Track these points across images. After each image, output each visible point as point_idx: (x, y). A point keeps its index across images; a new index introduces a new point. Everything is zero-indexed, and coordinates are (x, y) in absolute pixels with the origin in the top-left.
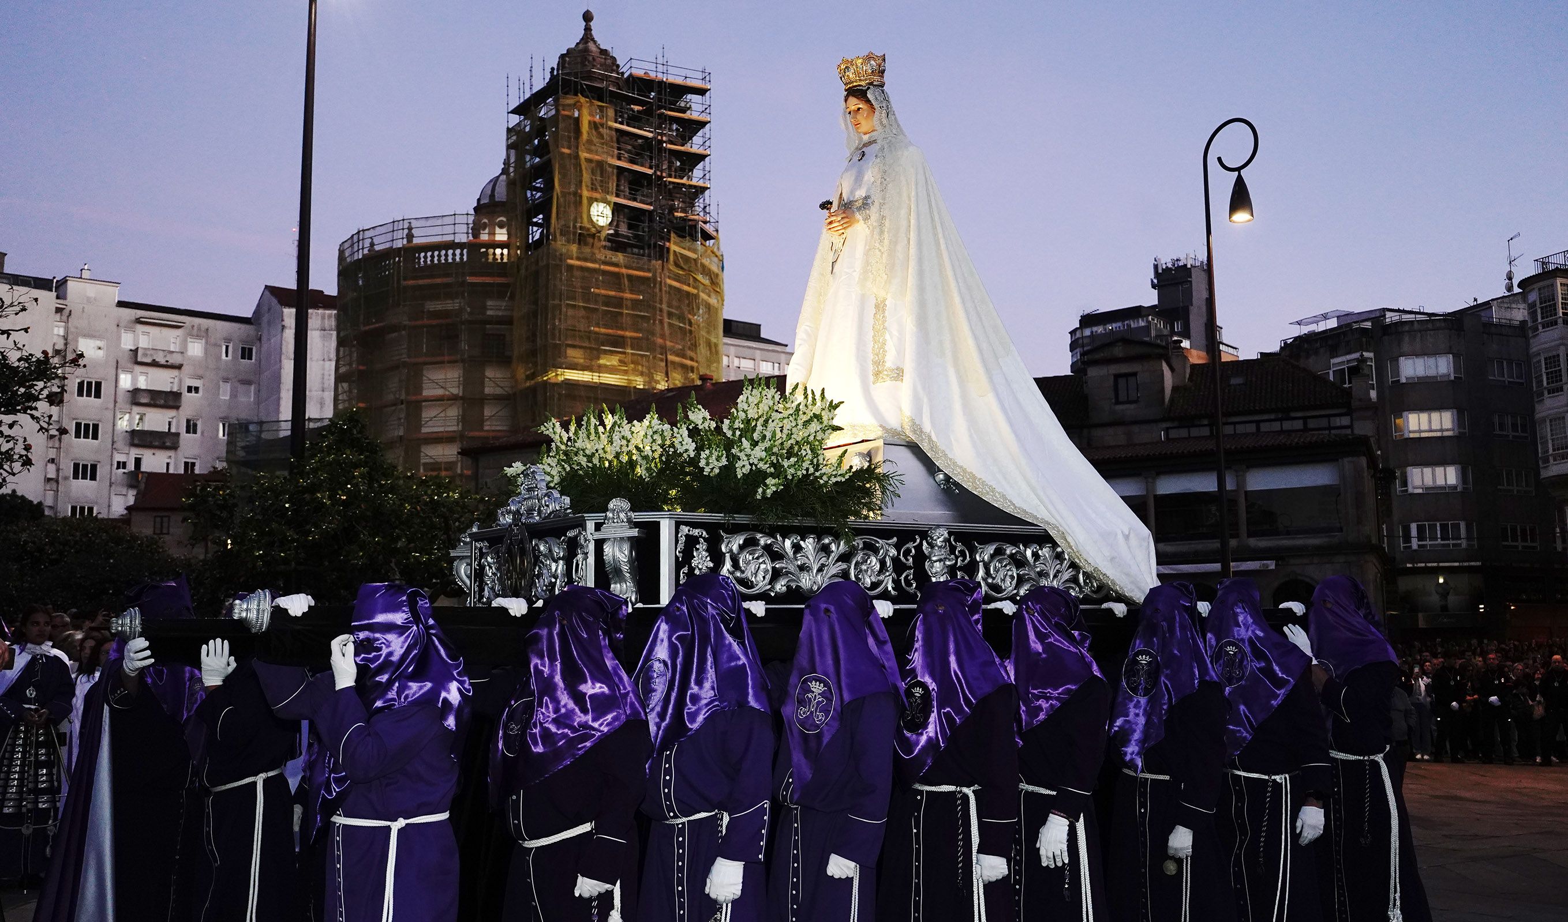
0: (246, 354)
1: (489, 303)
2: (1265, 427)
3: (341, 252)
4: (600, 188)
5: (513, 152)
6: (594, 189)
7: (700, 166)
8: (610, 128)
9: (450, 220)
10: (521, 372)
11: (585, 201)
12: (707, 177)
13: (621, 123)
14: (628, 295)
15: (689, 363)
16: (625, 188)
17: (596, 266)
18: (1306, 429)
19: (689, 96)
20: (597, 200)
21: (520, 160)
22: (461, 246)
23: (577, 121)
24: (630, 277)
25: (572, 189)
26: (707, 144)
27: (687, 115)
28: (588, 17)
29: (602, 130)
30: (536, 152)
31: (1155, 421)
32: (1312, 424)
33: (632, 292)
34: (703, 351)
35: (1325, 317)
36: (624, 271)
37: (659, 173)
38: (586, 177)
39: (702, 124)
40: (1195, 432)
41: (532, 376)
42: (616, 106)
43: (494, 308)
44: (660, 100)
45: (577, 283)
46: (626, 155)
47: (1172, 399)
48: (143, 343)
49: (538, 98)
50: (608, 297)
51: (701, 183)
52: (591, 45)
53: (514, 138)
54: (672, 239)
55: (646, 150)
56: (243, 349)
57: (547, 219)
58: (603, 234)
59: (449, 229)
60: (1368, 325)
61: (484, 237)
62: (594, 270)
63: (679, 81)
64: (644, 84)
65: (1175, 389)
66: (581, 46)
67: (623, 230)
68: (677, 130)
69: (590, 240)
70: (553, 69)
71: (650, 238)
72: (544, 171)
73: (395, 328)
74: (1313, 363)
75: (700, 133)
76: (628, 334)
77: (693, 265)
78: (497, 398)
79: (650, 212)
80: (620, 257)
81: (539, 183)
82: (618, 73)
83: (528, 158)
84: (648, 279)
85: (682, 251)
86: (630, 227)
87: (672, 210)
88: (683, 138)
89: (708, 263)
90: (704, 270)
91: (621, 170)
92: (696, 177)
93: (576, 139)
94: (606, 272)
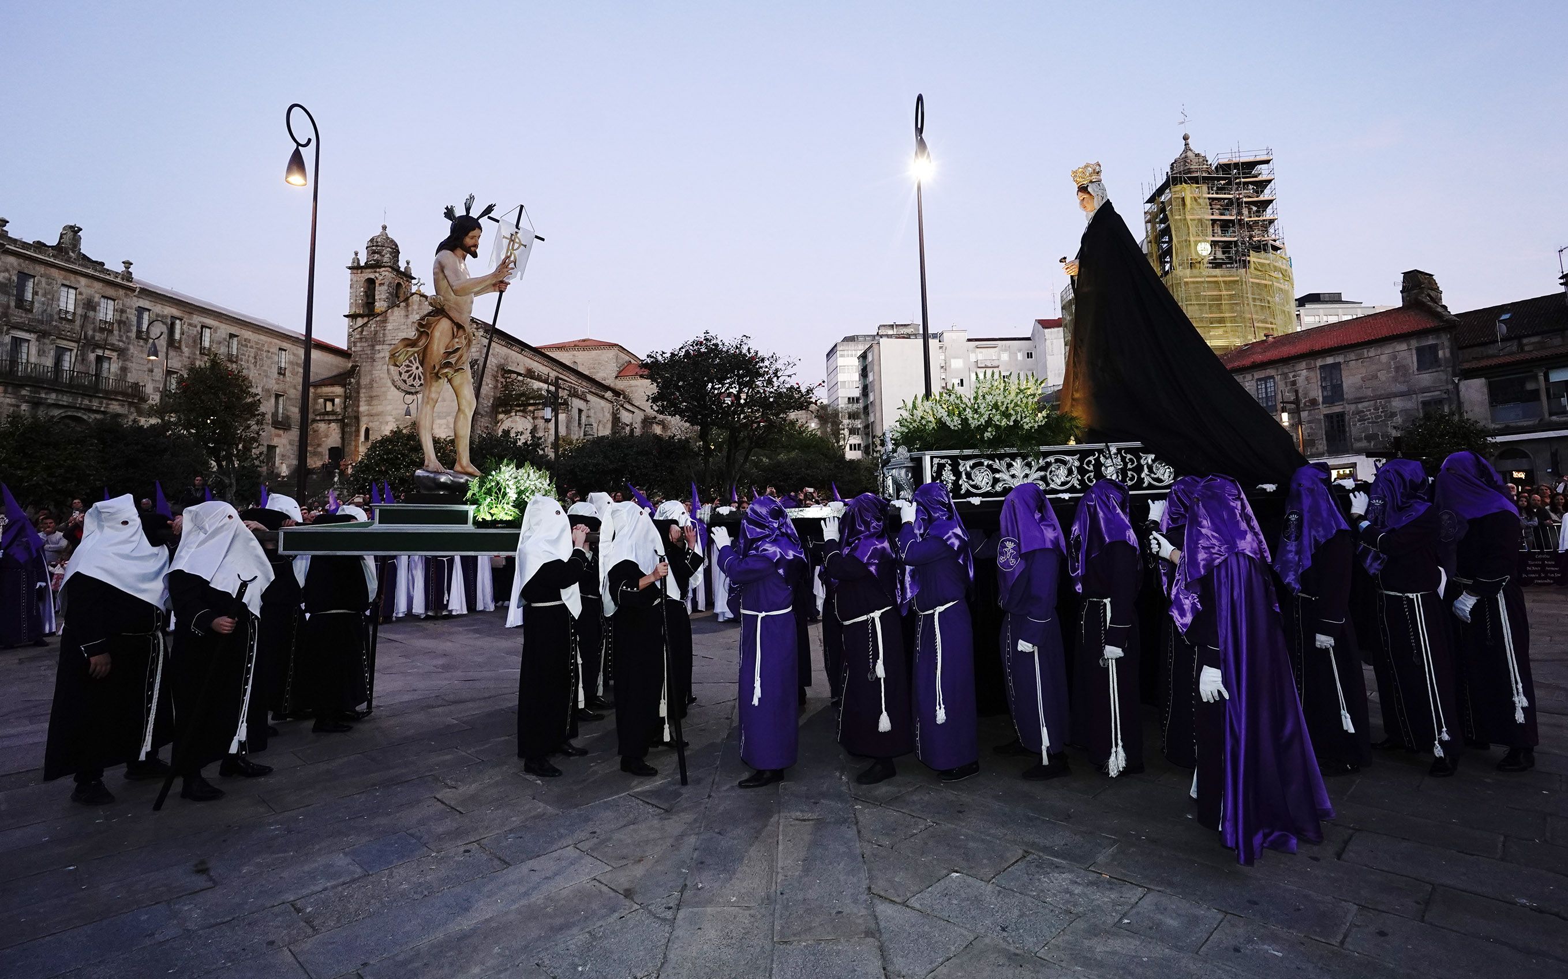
0: (1030, 355)
3: (1062, 297)
4: (1201, 234)
5: (1149, 225)
6: (1198, 235)
7: (1270, 206)
8: (1205, 198)
11: (1192, 244)
12: (1275, 212)
13: (1213, 194)
14: (1225, 293)
15: (1270, 326)
16: (1217, 229)
17: (1203, 279)
19: (1259, 167)
20: (1200, 241)
21: (1154, 227)
23: (1184, 199)
24: (1225, 282)
25: (1184, 238)
26: (1273, 192)
27: (1260, 178)
28: (1186, 138)
29: (1200, 201)
30: (1162, 222)
33: (1227, 290)
34: (1280, 316)
36: (1221, 279)
37: (1239, 218)
38: (1192, 230)
39: (1270, 181)
42: (1208, 184)
44: (1238, 174)
45: (1192, 292)
46: (1217, 211)
48: (980, 357)
49: (1160, 191)
50: (1212, 296)
51: (1272, 217)
52: (1189, 153)
53: (1149, 216)
54: (1251, 255)
55: (1230, 205)
56: (1028, 353)
57: (1171, 257)
58: (1205, 261)
62: (1202, 282)
63: (1252, 159)
64: (1225, 168)
66: (1183, 156)
67: (1219, 255)
68: (1253, 188)
69: (1198, 265)
70: (1167, 173)
71: (1236, 257)
72: (1167, 231)
75: (1268, 187)
76: (1227, 315)
77: (1268, 267)
79: (1236, 242)
80: (1217, 272)
81: (1166, 239)
82: (1207, 165)
83: (1158, 225)
84: (1238, 281)
85: (1259, 260)
86: (1224, 253)
87: (1251, 237)
88: (1257, 192)
89: (1279, 264)
90: (1276, 269)
91: (1214, 221)
92: (1268, 214)
93: (1184, 209)
94: (1209, 282)
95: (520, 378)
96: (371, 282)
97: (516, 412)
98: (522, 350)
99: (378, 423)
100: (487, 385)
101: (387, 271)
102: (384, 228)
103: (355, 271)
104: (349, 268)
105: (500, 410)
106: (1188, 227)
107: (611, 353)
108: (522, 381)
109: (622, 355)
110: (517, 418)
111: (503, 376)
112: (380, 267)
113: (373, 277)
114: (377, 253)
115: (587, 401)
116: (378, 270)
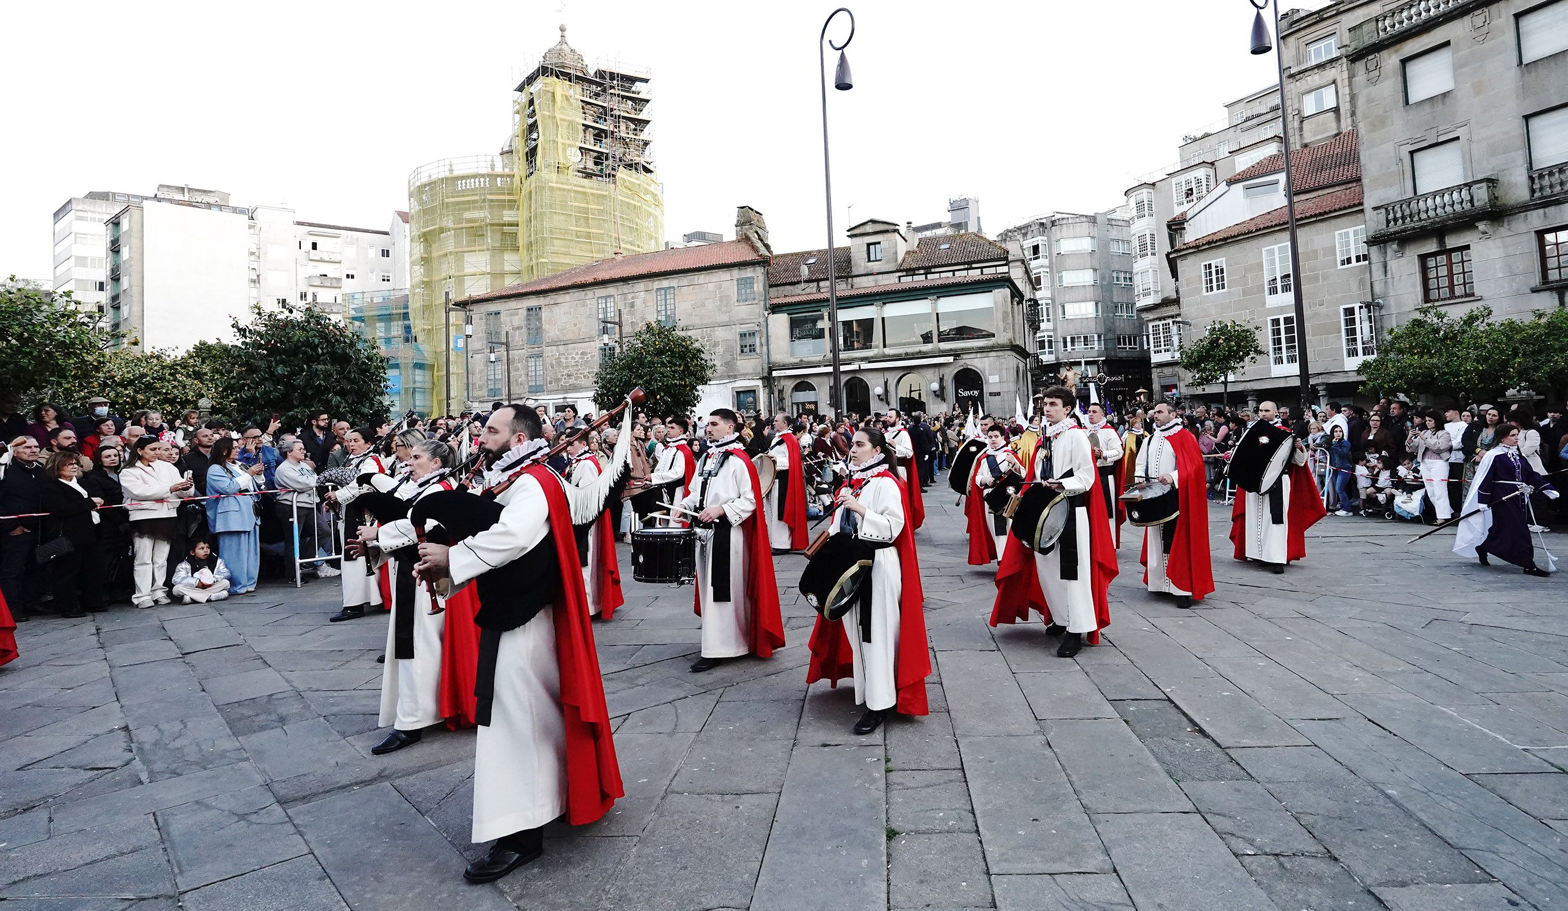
0: (386, 253)
1: (505, 212)
4: (571, 137)
5: (517, 117)
6: (568, 139)
7: (648, 127)
8: (577, 99)
11: (563, 147)
12: (652, 134)
13: (586, 97)
14: (592, 206)
16: (589, 136)
17: (569, 187)
19: (638, 83)
20: (569, 145)
21: (521, 122)
22: (485, 176)
23: (555, 95)
24: (593, 194)
25: (551, 138)
27: (637, 95)
28: (562, 29)
29: (572, 101)
30: (531, 115)
33: (595, 203)
36: (590, 191)
37: (613, 129)
38: (561, 130)
39: (648, 101)
42: (582, 85)
44: (615, 84)
45: (557, 200)
46: (590, 117)
49: (529, 80)
50: (579, 207)
51: (648, 139)
52: (565, 47)
53: (518, 107)
54: (621, 171)
55: (605, 114)
56: (383, 251)
57: (537, 158)
58: (575, 168)
59: (477, 167)
60: (1044, 221)
62: (569, 190)
63: (629, 73)
66: (557, 46)
67: (590, 164)
68: (631, 104)
69: (566, 171)
70: (538, 60)
71: (607, 170)
72: (535, 127)
73: (442, 230)
75: (647, 106)
76: (595, 231)
77: (638, 187)
79: (607, 154)
80: (588, 182)
82: (584, 65)
83: (526, 120)
84: (609, 196)
85: (630, 179)
86: (596, 164)
87: (626, 154)
88: (635, 109)
89: (652, 188)
90: (647, 192)
91: (586, 127)
92: (645, 135)
93: (554, 105)
94: (575, 191)
106: (557, 126)
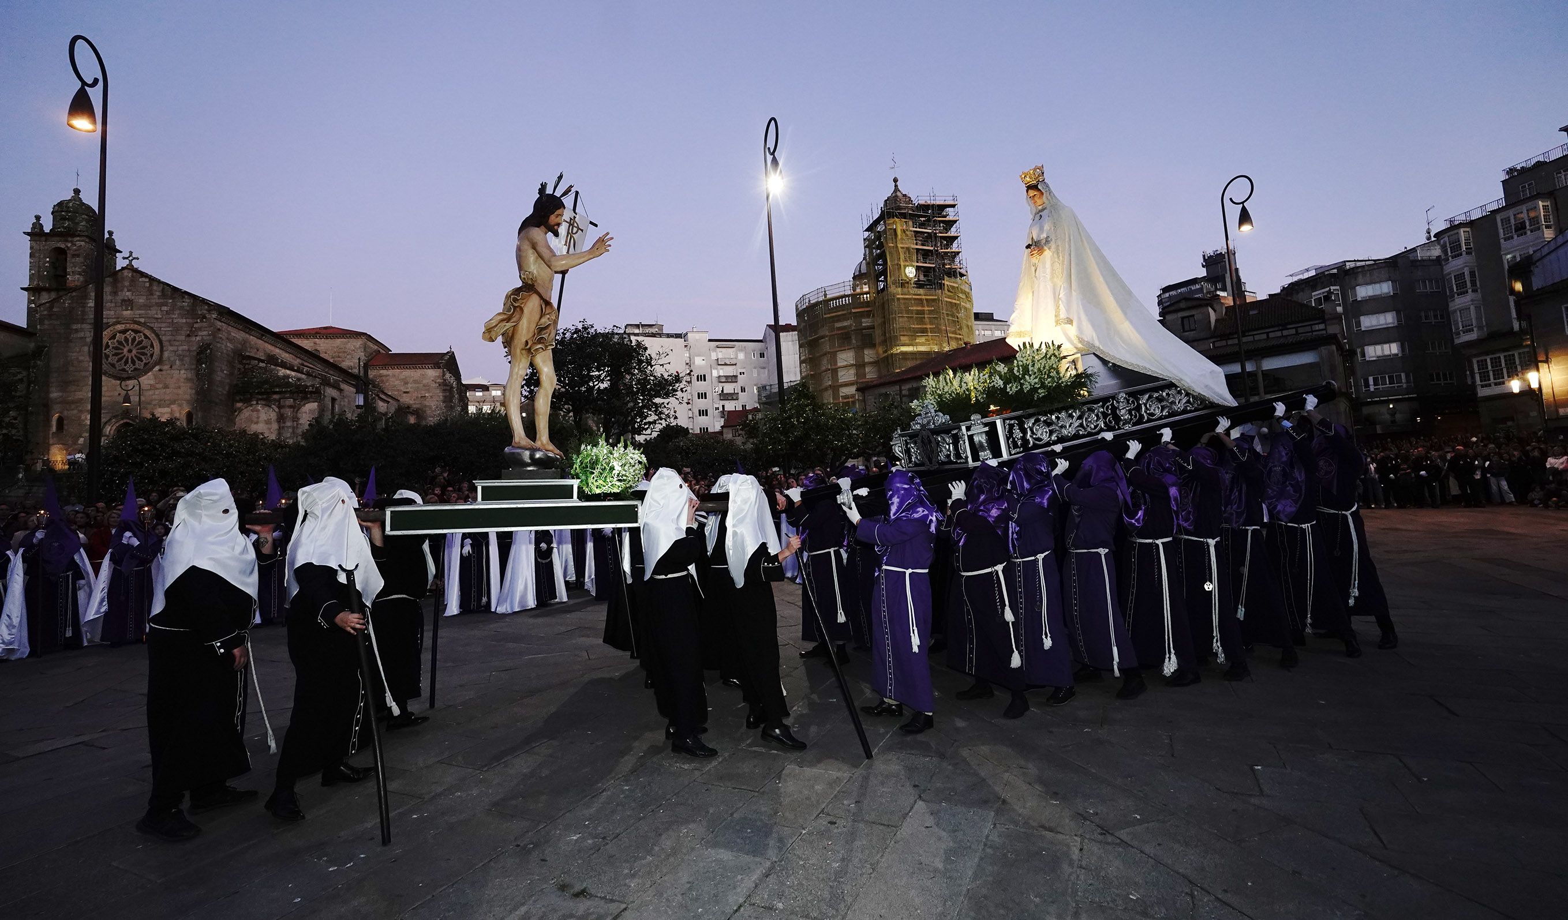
0: (762, 355)
1: (863, 320)
2: (1271, 335)
3: (797, 306)
4: (909, 259)
5: (867, 249)
6: (906, 260)
7: (956, 241)
8: (911, 231)
9: (842, 285)
10: (881, 350)
11: (902, 266)
12: (960, 246)
13: (916, 228)
14: (926, 308)
15: (959, 336)
16: (921, 257)
17: (911, 296)
18: (1297, 333)
19: (947, 209)
20: (908, 266)
21: (871, 253)
22: (848, 296)
23: (895, 230)
24: (927, 300)
25: (896, 262)
26: (958, 230)
27: (947, 219)
28: (895, 180)
29: (907, 233)
30: (878, 248)
31: (1207, 339)
32: (1300, 330)
33: (928, 306)
34: (965, 329)
35: (1307, 270)
36: (924, 297)
37: (936, 248)
38: (902, 256)
39: (955, 221)
40: (1230, 342)
41: (886, 351)
42: (913, 220)
43: (866, 322)
44: (933, 213)
45: (902, 306)
46: (920, 242)
47: (1215, 326)
48: (720, 356)
49: (876, 222)
50: (918, 310)
51: (957, 250)
52: (898, 194)
53: (867, 242)
54: (945, 279)
55: (929, 238)
56: (761, 354)
57: (886, 278)
58: (912, 282)
59: (843, 289)
60: (1335, 271)
61: (858, 290)
62: (910, 299)
63: (942, 203)
64: (925, 207)
65: (1217, 321)
66: (894, 195)
67: (922, 278)
68: (943, 226)
69: (906, 285)
70: (881, 208)
71: (935, 280)
72: (882, 256)
73: (823, 337)
74: (1301, 297)
75: (954, 226)
76: (928, 326)
77: (956, 289)
78: (870, 363)
79: (934, 268)
80: (921, 291)
81: (880, 262)
82: (912, 204)
83: (874, 251)
84: (935, 299)
85: (949, 284)
86: (925, 276)
87: (944, 265)
88: (946, 230)
89: (964, 288)
90: (962, 291)
91: (918, 250)
92: (955, 247)
93: (896, 238)
94: (915, 299)
95: (262, 365)
96: (60, 255)
97: (257, 401)
98: (263, 335)
99: (75, 412)
100: (222, 371)
101: (82, 241)
102: (77, 191)
103: (37, 238)
104: (28, 234)
105: (238, 398)
106: (899, 253)
107: (358, 343)
108: (265, 368)
109: (371, 345)
110: (259, 407)
111: (240, 363)
112: (73, 235)
113: (63, 246)
114: (68, 219)
115: (341, 390)
116: (70, 239)
